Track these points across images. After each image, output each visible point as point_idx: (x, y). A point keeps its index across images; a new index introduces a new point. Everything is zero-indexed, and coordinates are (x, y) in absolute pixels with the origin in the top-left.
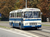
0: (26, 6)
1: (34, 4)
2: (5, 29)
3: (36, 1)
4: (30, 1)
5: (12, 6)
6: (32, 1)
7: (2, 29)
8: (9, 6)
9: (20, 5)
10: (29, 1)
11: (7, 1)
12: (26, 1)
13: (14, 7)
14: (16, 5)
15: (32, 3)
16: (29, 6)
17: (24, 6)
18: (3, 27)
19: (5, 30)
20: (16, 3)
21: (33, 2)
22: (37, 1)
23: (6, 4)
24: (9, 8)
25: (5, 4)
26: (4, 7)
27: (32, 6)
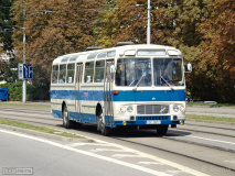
0: (149, 29)
1: (186, 18)
2: (49, 138)
3: (194, 4)
4: (166, 6)
5: (84, 30)
6: (176, 7)
7: (36, 138)
8: (66, 28)
9: (122, 24)
10: (161, 5)
11: (59, 7)
12: (149, 7)
13: (91, 33)
14: (98, 25)
15: (176, 15)
16: (162, 28)
17: (136, 27)
18: (42, 129)
19: (50, 142)
20: (102, 17)
21: (183, 11)
22: (201, 5)
23: (56, 20)
24: (69, 39)
25: (49, 22)
26: (44, 34)
27: (178, 29)
